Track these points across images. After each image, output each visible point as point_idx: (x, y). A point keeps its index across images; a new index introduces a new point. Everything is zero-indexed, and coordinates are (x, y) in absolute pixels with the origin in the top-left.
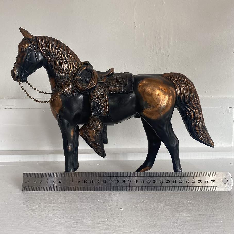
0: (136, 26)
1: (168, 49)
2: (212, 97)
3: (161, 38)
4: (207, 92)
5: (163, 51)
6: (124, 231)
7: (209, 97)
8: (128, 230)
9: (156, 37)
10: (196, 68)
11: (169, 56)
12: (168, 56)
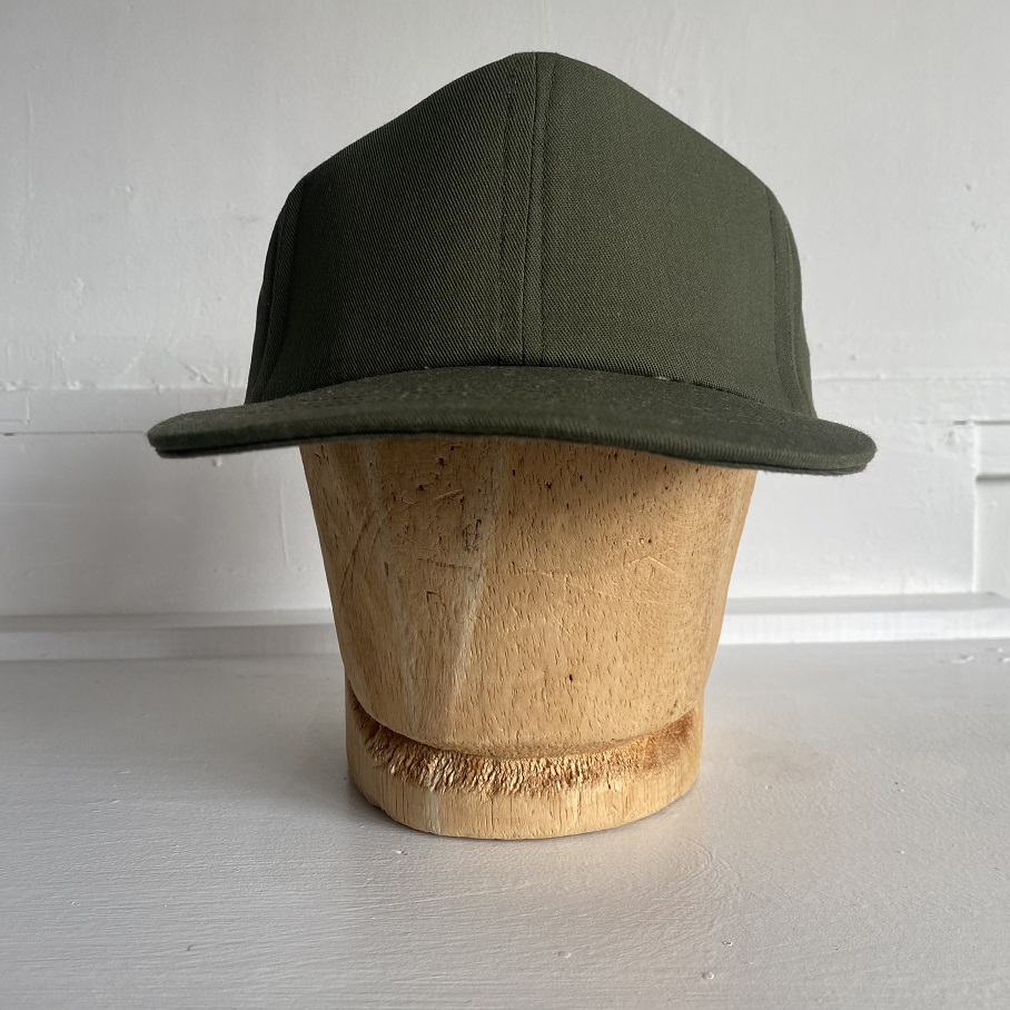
4: (858, 357)
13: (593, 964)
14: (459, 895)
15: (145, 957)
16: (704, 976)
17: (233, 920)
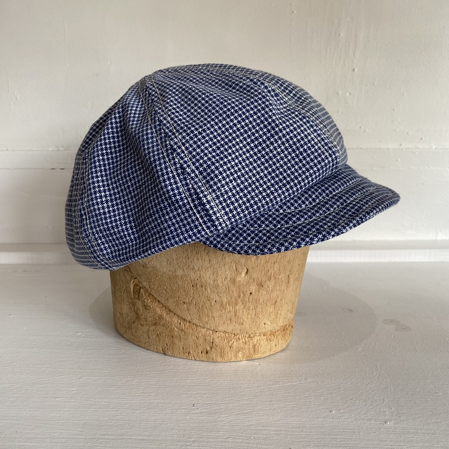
0: (293, 12)
1: (354, 56)
2: (434, 147)
3: (342, 35)
4: (423, 138)
5: (344, 61)
6: (289, 382)
7: (427, 147)
8: (297, 381)
9: (331, 33)
10: (405, 94)
11: (356, 70)
12: (354, 70)
13: (344, 416)
14: (286, 384)
15: (179, 409)
16: (385, 423)
17: (205, 393)
